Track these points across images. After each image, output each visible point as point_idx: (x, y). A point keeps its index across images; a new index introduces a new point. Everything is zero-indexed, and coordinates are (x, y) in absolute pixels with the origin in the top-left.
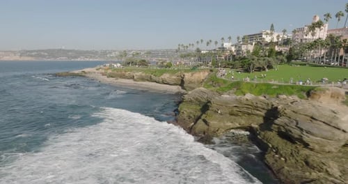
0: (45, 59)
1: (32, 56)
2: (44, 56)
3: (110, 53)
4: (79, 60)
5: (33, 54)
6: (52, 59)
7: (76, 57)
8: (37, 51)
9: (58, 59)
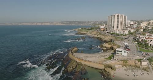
0: (69, 25)
1: (64, 24)
2: (68, 24)
3: (90, 22)
4: (79, 25)
5: (65, 23)
6: (71, 25)
7: (78, 24)
8: (66, 22)
9: (72, 25)
